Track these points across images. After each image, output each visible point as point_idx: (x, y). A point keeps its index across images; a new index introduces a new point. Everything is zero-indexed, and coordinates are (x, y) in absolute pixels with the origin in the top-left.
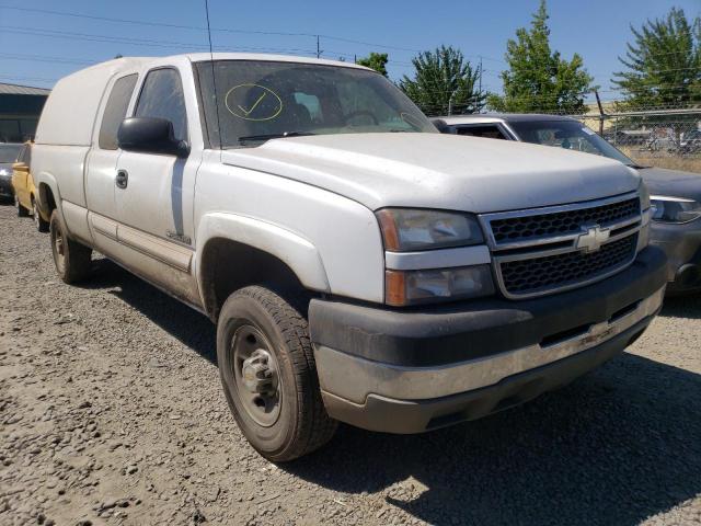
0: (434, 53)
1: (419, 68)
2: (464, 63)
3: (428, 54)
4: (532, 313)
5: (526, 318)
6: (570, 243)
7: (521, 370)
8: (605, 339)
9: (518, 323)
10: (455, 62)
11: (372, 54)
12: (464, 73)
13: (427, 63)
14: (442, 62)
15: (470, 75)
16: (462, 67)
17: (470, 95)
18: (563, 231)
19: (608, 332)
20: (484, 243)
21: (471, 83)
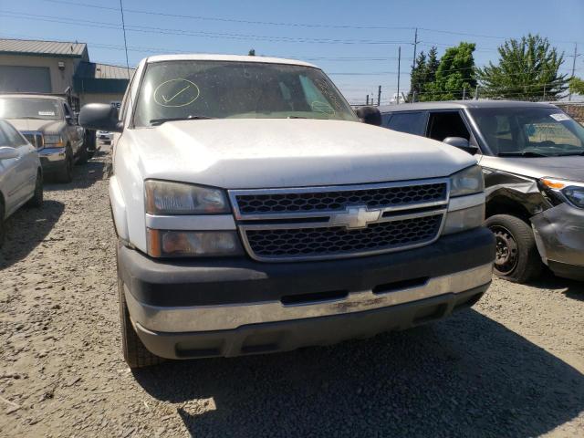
0: (520, 42)
1: (503, 55)
2: (550, 49)
3: (514, 43)
4: (268, 274)
5: (261, 277)
6: (326, 219)
7: (261, 321)
8: (370, 307)
9: (250, 280)
10: (541, 48)
11: (462, 44)
12: (549, 59)
13: (511, 49)
14: (527, 49)
15: (555, 59)
16: (548, 53)
17: (554, 78)
18: (321, 208)
19: (376, 301)
20: (231, 212)
21: (555, 66)
